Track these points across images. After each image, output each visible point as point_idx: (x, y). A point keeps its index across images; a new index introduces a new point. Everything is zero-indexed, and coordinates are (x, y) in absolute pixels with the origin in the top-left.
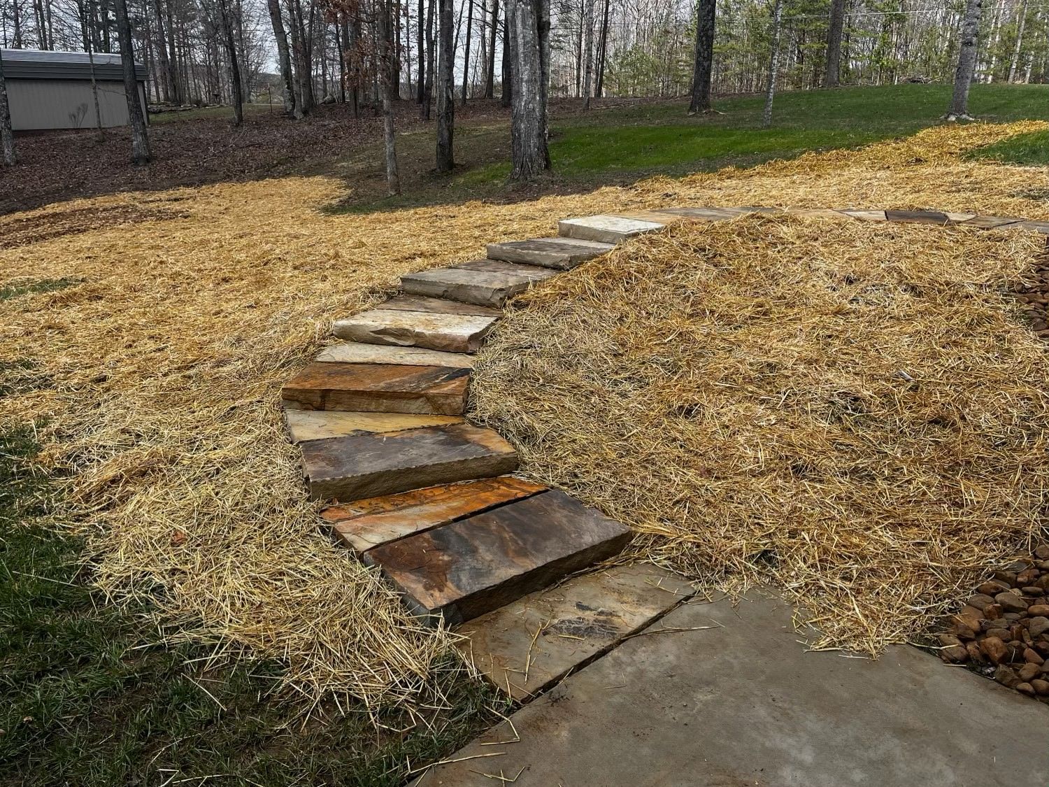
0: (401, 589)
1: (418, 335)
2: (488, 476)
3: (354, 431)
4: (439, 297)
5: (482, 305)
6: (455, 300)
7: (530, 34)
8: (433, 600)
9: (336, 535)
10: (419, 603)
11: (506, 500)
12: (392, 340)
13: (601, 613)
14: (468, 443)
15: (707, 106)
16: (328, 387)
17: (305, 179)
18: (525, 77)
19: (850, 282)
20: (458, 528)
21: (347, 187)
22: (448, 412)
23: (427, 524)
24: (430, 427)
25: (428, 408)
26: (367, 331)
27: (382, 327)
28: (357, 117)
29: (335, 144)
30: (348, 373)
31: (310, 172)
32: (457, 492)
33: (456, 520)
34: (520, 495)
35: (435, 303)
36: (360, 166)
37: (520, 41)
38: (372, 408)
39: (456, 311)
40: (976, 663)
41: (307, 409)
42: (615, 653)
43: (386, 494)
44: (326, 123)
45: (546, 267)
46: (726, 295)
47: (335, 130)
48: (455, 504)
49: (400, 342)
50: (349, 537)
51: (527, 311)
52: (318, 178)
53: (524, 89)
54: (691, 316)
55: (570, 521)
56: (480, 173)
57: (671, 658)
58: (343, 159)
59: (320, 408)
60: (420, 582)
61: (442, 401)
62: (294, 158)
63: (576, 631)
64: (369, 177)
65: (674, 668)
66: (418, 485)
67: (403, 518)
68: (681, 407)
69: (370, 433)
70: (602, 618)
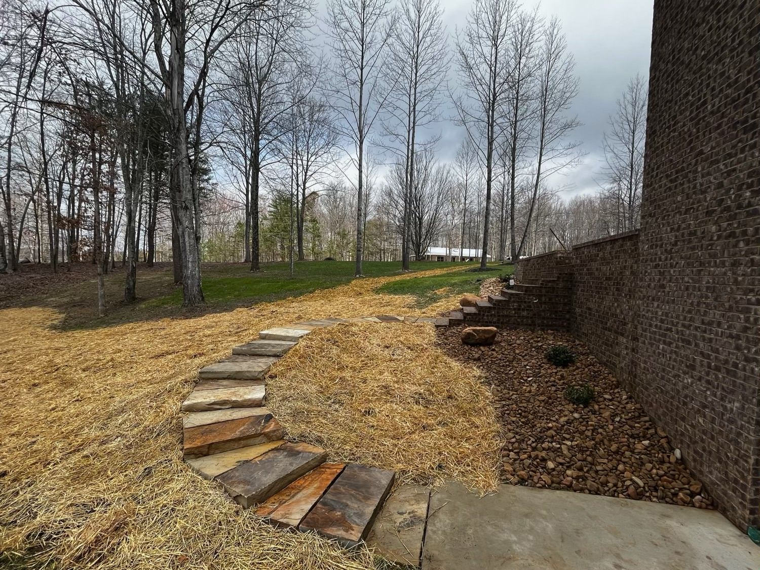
0: (335, 537)
1: (235, 402)
2: (317, 466)
3: (237, 462)
4: (224, 379)
5: (251, 380)
6: (235, 379)
7: (192, 242)
8: (355, 535)
9: (274, 522)
10: (349, 540)
11: (335, 476)
12: (218, 407)
13: (409, 513)
14: (300, 453)
15: (259, 268)
16: (210, 442)
17: (24, 309)
18: (190, 260)
19: (388, 347)
20: (328, 496)
21: (60, 313)
22: (275, 439)
23: (314, 500)
24: (272, 450)
25: (265, 440)
26: (204, 405)
27: (213, 401)
28: (56, 272)
29: (43, 288)
30: (211, 431)
31: (25, 305)
32: (310, 479)
33: (324, 493)
34: (339, 471)
35: (225, 382)
36: (65, 300)
37: (187, 244)
38: (235, 447)
39: (240, 385)
40: (522, 482)
41: (199, 457)
42: (429, 528)
43: (278, 492)
44: (34, 275)
45: (269, 356)
46: (346, 359)
47: (41, 279)
48: (316, 486)
49: (223, 407)
50: (284, 521)
51: (277, 379)
52: (34, 308)
53: (190, 265)
54: (338, 369)
55: (370, 476)
56: (153, 302)
57: (448, 521)
58: (51, 296)
59: (207, 455)
60: (340, 530)
61: (272, 434)
62: (12, 297)
63: (408, 525)
64: (74, 306)
65: (452, 524)
66: (291, 482)
67: (298, 501)
68: (365, 411)
69: (247, 461)
70: (411, 515)
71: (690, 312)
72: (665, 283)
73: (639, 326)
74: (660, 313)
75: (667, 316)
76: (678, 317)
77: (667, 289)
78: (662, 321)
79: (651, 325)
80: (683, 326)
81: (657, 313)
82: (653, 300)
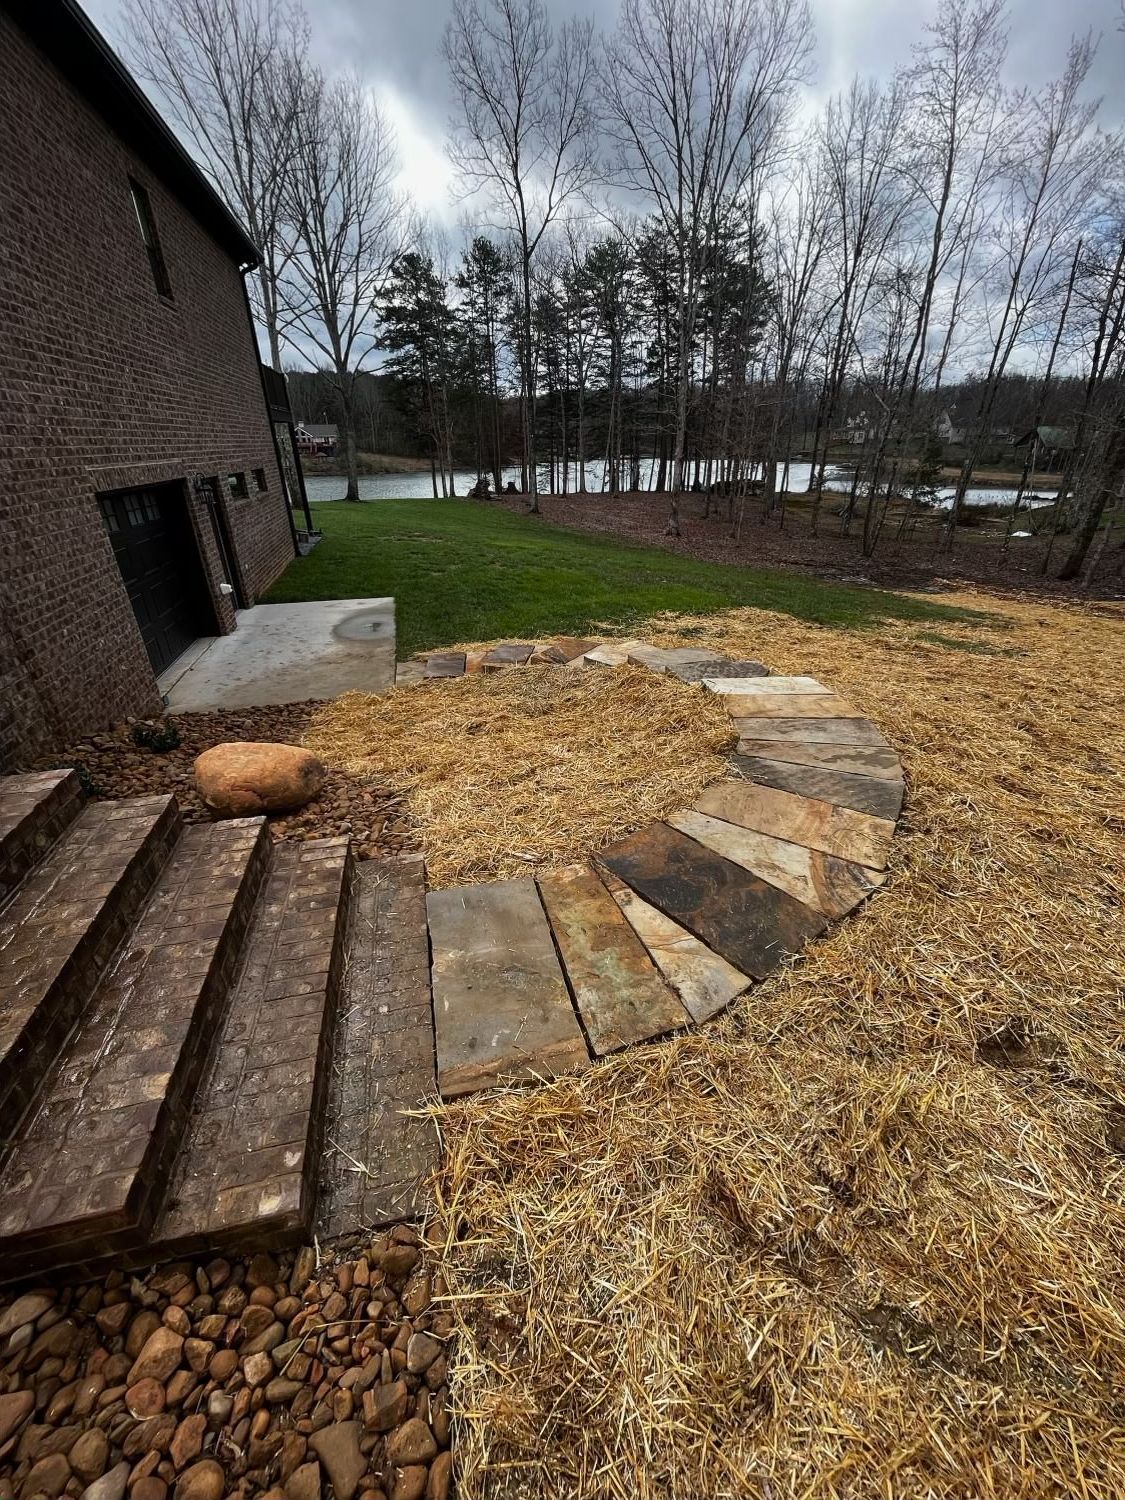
71: (71, 566)
72: (27, 539)
73: (23, 628)
74: (43, 587)
75: (53, 585)
76: (65, 580)
77: (35, 548)
78: (51, 596)
79: (40, 613)
80: (74, 586)
81: (39, 589)
82: (24, 572)
